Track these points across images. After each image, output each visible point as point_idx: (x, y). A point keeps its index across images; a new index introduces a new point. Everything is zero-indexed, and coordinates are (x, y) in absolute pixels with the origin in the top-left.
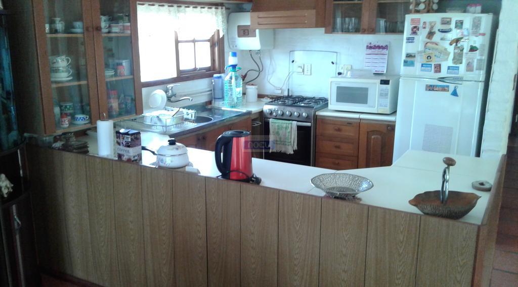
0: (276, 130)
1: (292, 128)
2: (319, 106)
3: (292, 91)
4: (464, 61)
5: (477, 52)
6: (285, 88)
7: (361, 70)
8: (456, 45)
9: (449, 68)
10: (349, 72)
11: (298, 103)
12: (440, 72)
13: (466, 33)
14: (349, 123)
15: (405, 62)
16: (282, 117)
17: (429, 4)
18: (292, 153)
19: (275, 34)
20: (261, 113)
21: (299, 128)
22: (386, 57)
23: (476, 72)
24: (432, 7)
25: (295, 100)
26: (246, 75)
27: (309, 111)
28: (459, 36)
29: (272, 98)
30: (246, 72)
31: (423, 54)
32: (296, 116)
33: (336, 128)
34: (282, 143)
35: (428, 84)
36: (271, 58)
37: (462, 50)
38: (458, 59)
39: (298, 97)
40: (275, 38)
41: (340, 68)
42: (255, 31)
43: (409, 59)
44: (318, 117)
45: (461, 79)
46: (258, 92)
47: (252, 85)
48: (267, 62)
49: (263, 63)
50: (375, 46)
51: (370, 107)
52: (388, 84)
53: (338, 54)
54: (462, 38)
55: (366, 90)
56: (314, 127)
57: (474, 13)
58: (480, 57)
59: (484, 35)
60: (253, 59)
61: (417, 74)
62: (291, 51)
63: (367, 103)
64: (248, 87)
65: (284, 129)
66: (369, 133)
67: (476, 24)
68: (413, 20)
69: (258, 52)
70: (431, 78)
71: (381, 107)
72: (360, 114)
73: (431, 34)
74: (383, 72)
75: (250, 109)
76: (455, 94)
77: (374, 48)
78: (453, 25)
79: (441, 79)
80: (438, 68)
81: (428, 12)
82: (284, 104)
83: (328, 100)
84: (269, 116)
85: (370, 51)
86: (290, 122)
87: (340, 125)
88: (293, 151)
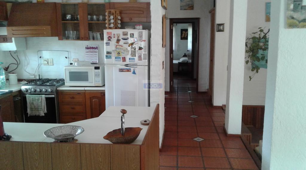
0: (32, 102)
1: (42, 99)
2: (59, 84)
3: (42, 76)
4: (137, 55)
5: (143, 50)
6: (37, 74)
7: (83, 61)
8: (132, 46)
9: (130, 59)
10: (76, 63)
11: (46, 83)
12: (125, 61)
13: (136, 40)
14: (79, 93)
15: (106, 56)
16: (35, 93)
17: (116, 24)
18: (44, 115)
19: (26, 41)
20: (20, 91)
21: (47, 99)
22: (97, 54)
23: (143, 61)
24: (118, 25)
25: (43, 82)
26: (8, 67)
27: (52, 88)
28: (133, 42)
29: (28, 81)
30: (8, 65)
31: (115, 52)
32: (44, 92)
33: (71, 97)
34: (36, 109)
35: (120, 68)
36: (25, 55)
37: (135, 49)
38: (133, 54)
39: (46, 79)
40: (26, 43)
41: (71, 60)
42: (11, 39)
43: (108, 55)
44: (59, 91)
45: (136, 65)
46: (18, 77)
47: (13, 73)
48: (22, 58)
49: (20, 59)
50: (90, 47)
51: (90, 83)
52: (99, 69)
53: (69, 52)
54: (134, 43)
55: (87, 72)
56: (56, 98)
57: (139, 29)
58: (144, 52)
59: (145, 41)
60: (13, 57)
61: (114, 63)
62: (38, 51)
63: (88, 81)
64: (10, 75)
65: (37, 101)
66: (91, 99)
67: (140, 35)
68: (108, 33)
69: (15, 52)
70: (121, 65)
71: (96, 83)
72: (84, 87)
73: (118, 41)
74: (97, 62)
75: (11, 90)
76: (134, 73)
77: (90, 49)
78: (129, 36)
79: (126, 65)
80: (124, 59)
81: (116, 28)
82: (36, 84)
83: (64, 80)
84: (26, 93)
85: (88, 50)
86: (41, 95)
87: (73, 95)
88: (44, 114)
